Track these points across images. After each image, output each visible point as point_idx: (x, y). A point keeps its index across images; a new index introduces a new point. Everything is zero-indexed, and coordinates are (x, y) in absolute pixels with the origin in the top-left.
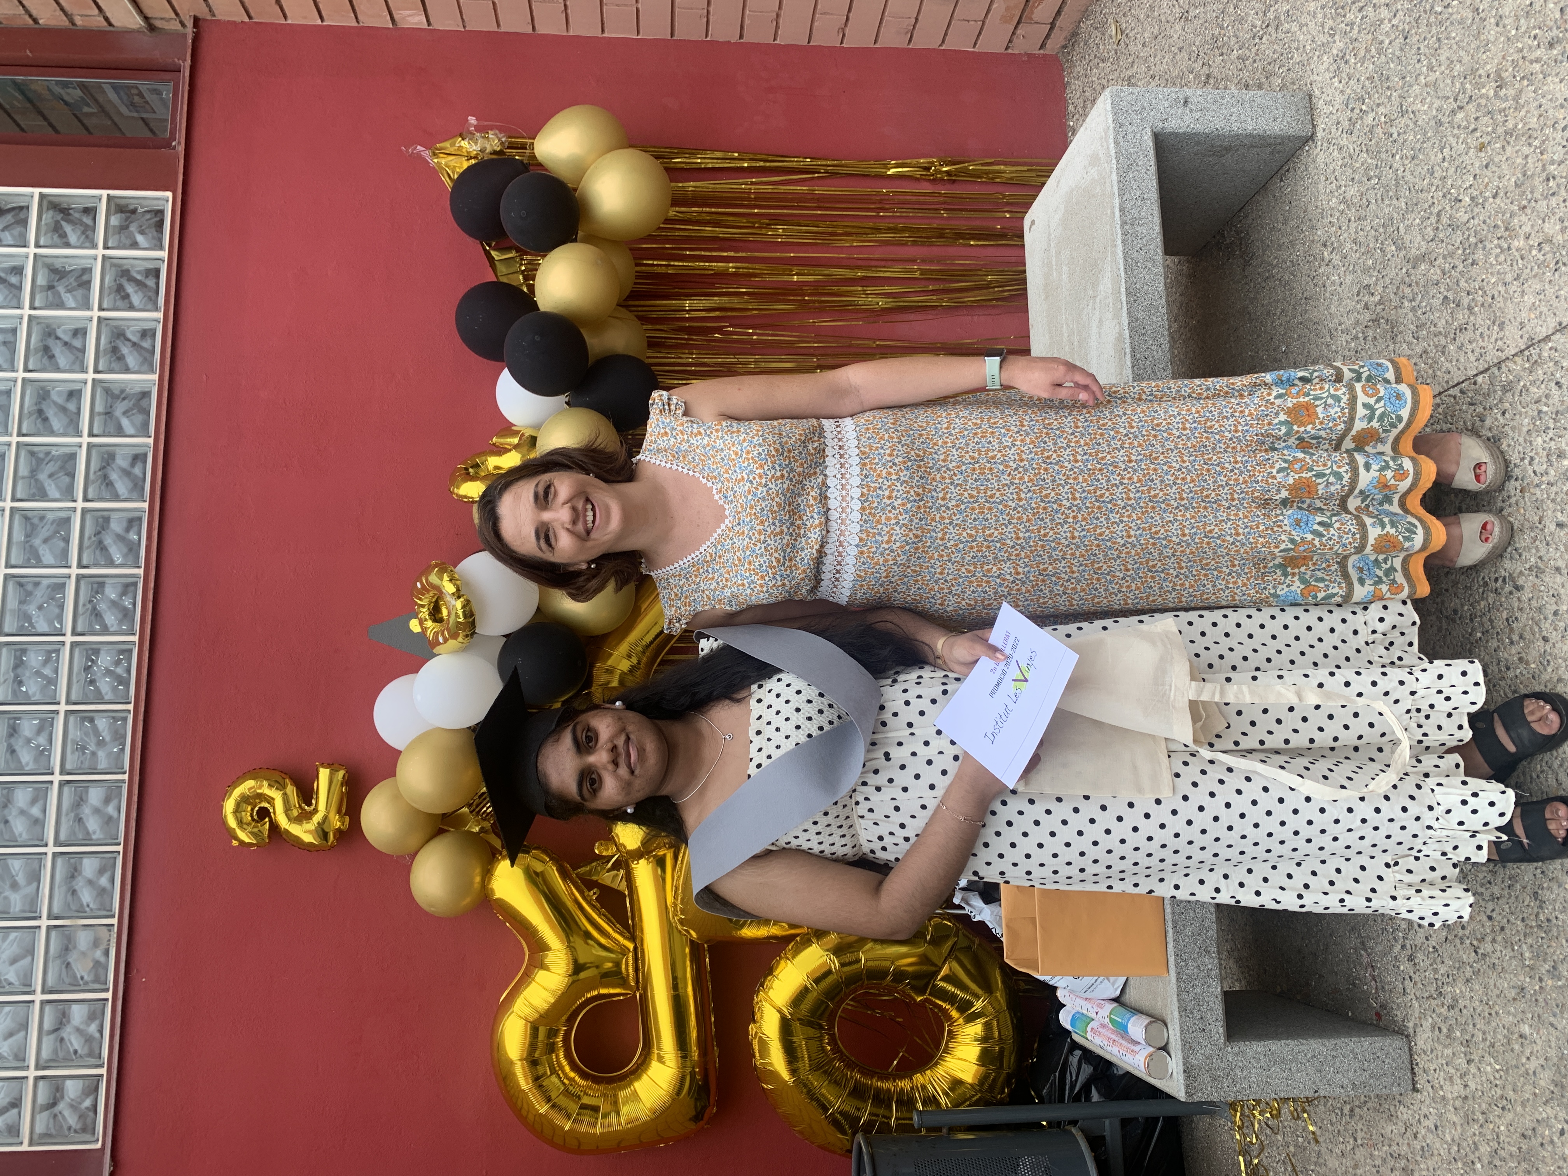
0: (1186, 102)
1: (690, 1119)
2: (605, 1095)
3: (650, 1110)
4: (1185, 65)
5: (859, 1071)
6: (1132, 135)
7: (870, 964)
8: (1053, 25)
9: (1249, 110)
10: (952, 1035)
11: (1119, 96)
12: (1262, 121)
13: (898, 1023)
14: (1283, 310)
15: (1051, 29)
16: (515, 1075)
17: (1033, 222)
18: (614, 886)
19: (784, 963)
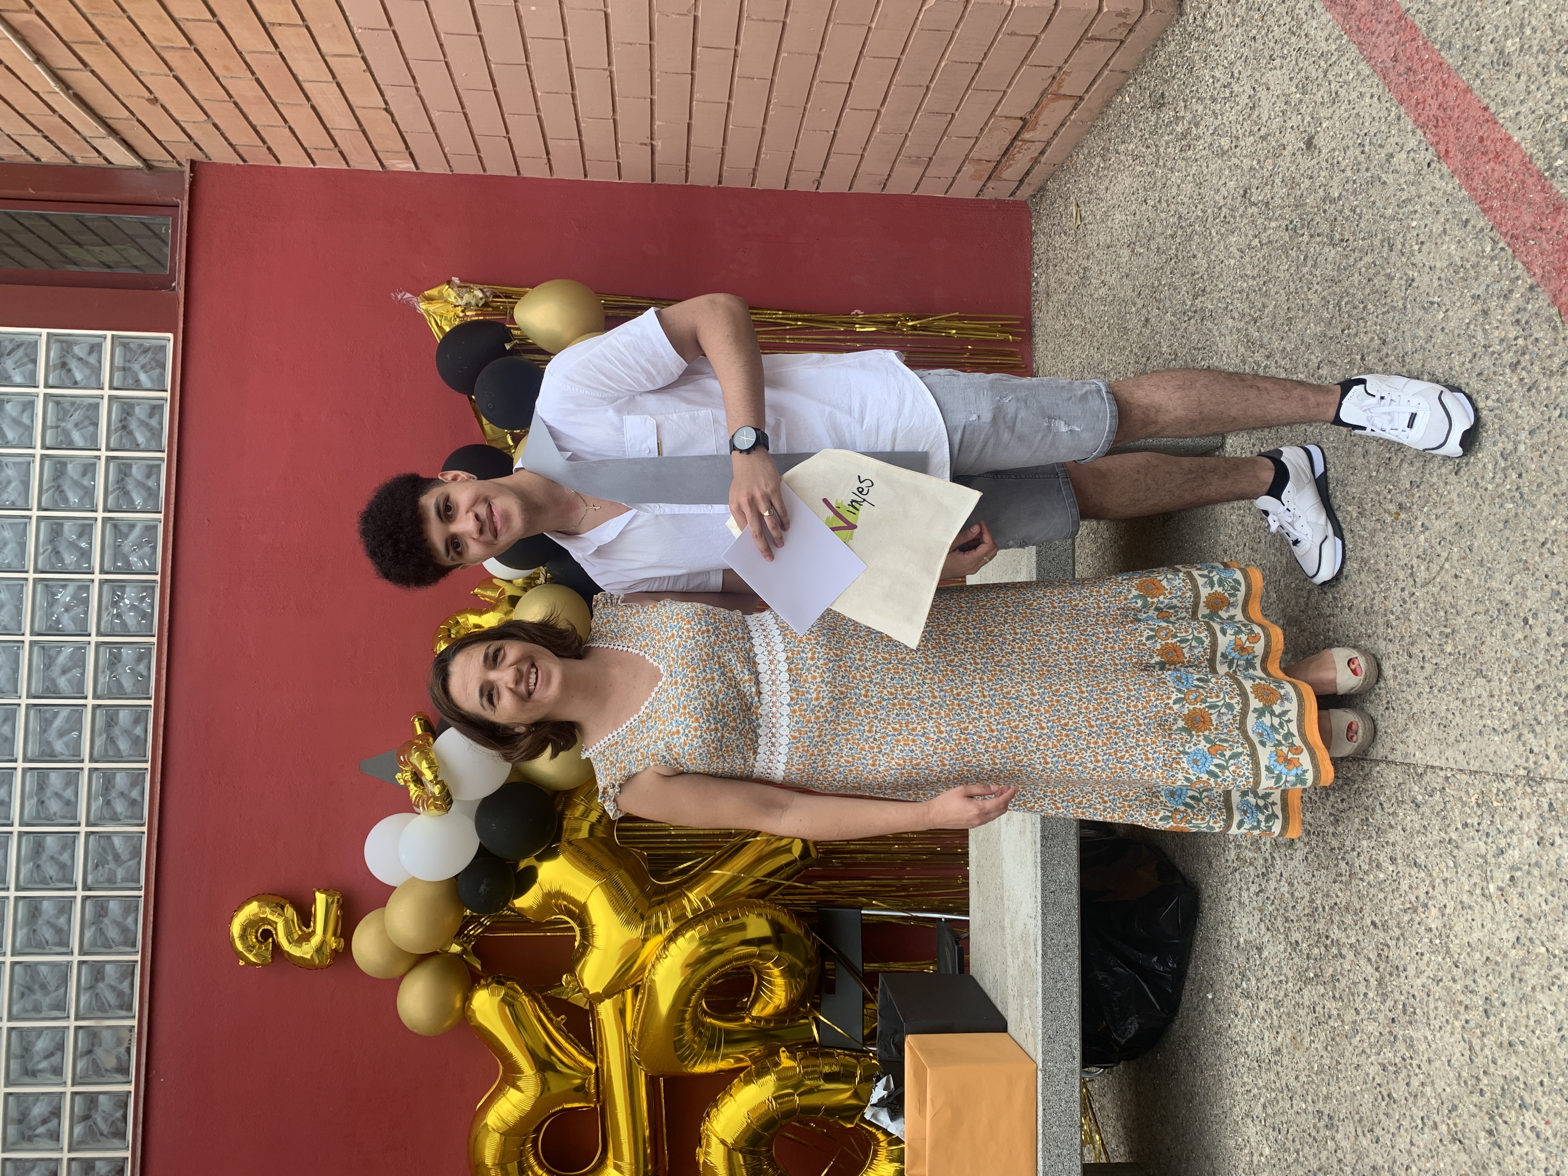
7: (805, 1104)
8: (1021, 182)
10: (875, 1154)
19: (728, 1098)
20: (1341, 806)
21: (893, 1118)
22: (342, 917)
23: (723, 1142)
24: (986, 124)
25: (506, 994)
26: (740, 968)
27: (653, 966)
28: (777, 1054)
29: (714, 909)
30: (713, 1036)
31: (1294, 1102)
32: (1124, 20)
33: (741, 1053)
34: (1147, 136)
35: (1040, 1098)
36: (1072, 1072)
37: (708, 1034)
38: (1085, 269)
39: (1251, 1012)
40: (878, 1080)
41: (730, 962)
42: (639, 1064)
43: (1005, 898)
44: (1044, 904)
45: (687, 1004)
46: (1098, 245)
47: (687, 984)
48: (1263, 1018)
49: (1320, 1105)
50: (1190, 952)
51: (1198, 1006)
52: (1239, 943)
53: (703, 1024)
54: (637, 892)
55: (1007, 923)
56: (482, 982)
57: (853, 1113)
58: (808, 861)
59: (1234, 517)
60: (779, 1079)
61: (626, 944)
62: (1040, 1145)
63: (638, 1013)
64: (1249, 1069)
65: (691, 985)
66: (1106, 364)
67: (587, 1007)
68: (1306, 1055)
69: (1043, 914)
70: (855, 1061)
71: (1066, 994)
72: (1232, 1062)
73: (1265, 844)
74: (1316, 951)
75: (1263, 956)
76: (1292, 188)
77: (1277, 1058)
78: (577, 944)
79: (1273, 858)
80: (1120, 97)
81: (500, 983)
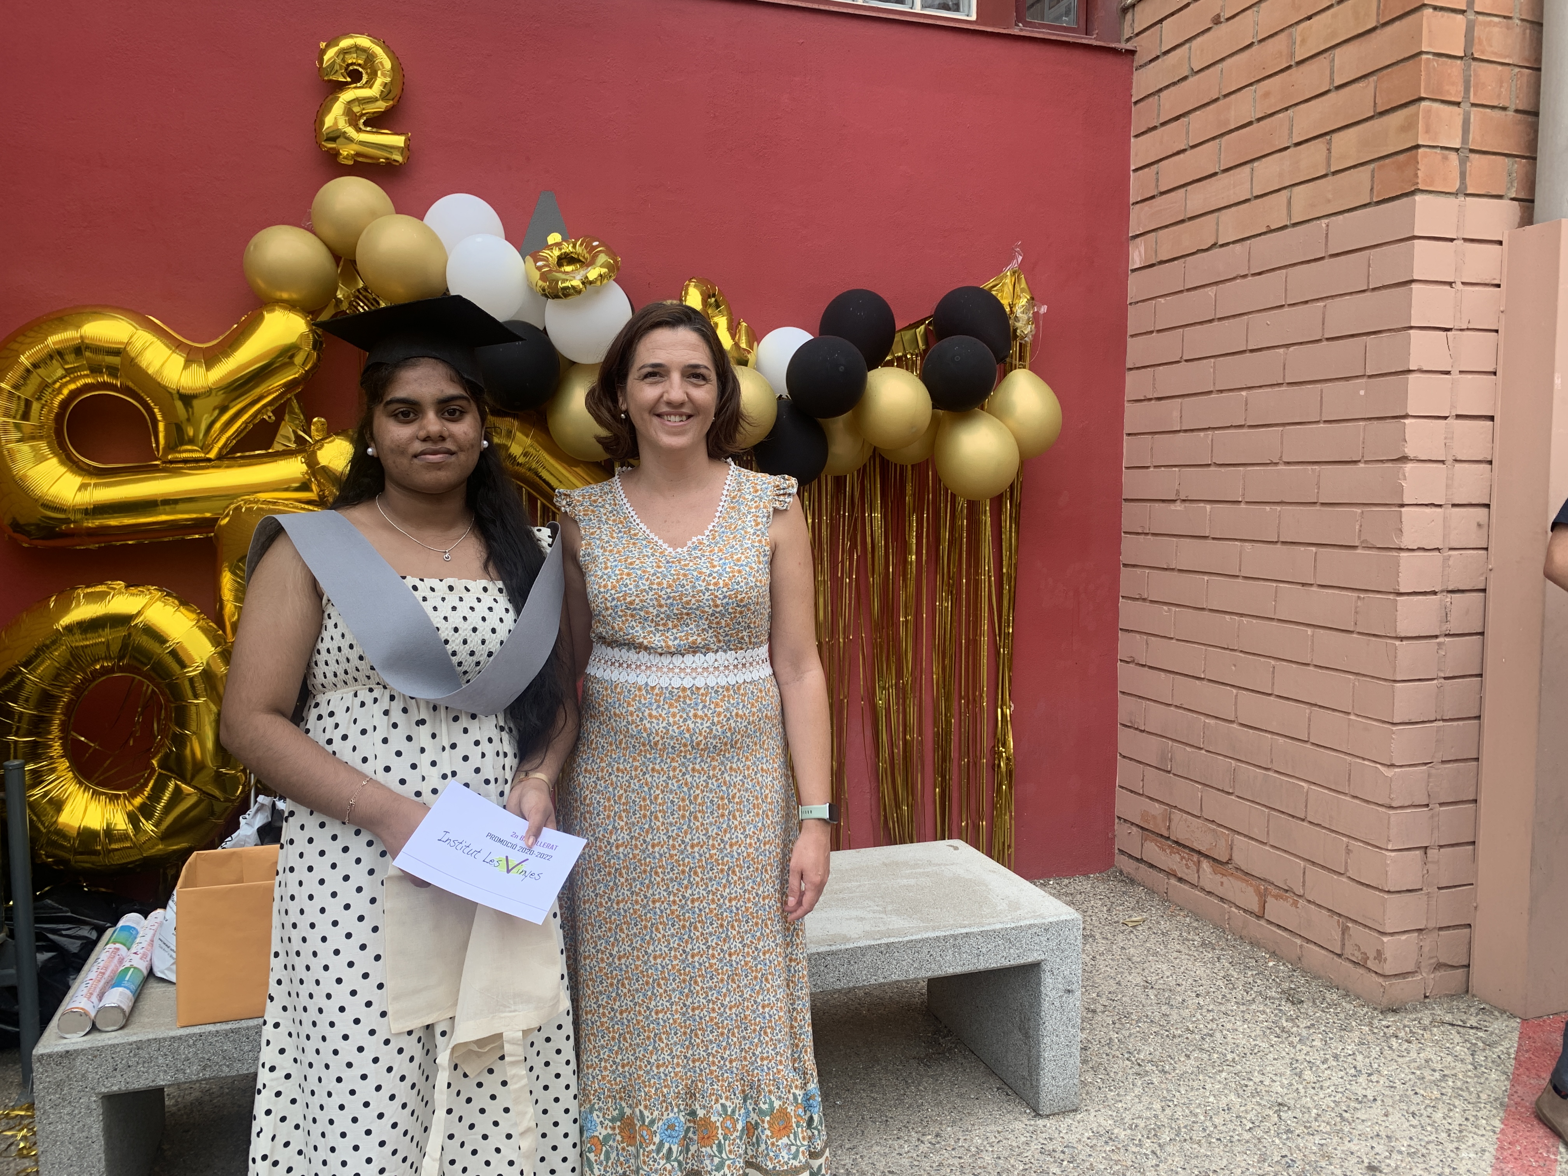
0: (1069, 991)
1: (14, 519)
2: (41, 427)
3: (25, 475)
4: (1104, 989)
5: (71, 700)
6: (1038, 941)
7: (193, 709)
8: (1140, 860)
9: (1062, 1052)
10: (113, 798)
11: (1073, 927)
12: (1052, 1066)
13: (127, 741)
14: (875, 1099)
15: (1137, 859)
16: (65, 329)
17: (956, 848)
18: (278, 438)
19: (193, 616)
22: (378, 165)
23: (139, 613)
24: (1220, 825)
25: (300, 349)
32: (1371, 957)
34: (1254, 989)
56: (311, 323)
80: (1268, 956)
81: (316, 345)
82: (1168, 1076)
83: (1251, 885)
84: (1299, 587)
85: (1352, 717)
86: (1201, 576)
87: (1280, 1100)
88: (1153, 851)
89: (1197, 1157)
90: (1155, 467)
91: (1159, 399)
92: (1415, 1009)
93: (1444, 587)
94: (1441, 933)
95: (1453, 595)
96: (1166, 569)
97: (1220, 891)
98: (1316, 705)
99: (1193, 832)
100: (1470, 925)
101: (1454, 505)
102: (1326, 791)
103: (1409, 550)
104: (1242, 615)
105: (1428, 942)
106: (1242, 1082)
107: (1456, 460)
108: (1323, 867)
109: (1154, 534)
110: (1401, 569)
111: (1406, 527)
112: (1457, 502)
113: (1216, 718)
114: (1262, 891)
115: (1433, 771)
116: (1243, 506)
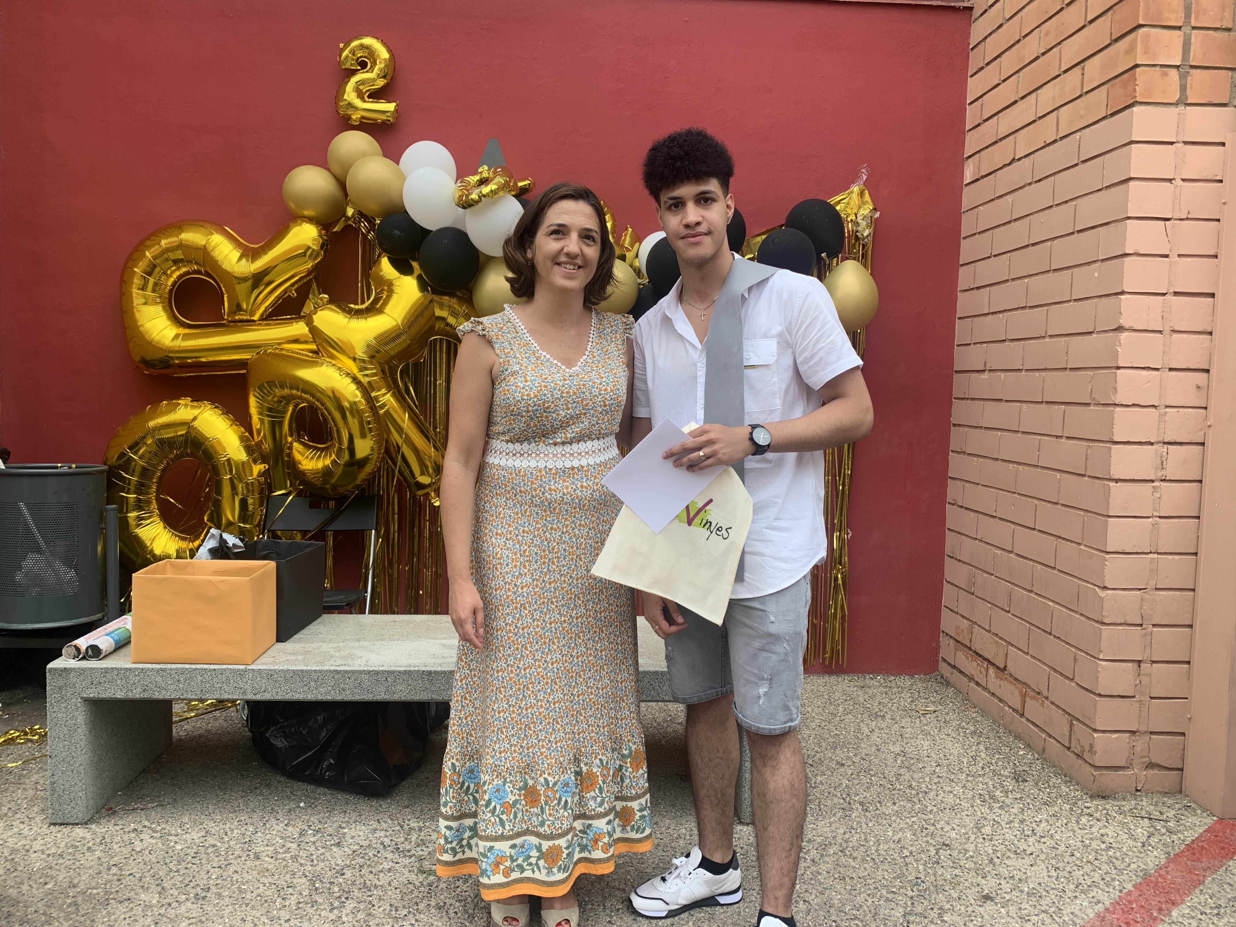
1: (142, 357)
2: (159, 297)
5: (162, 475)
7: (224, 485)
8: (954, 667)
10: (183, 539)
15: (952, 666)
16: (171, 236)
19: (229, 423)
20: (451, 912)
21: (210, 550)
22: (376, 124)
23: (195, 419)
24: (1001, 638)
25: (314, 250)
26: (331, 434)
27: (334, 365)
28: (263, 462)
29: (378, 413)
30: (279, 412)
31: (217, 870)
32: (1087, 750)
33: (264, 434)
34: (992, 768)
35: (224, 667)
36: (244, 693)
37: (280, 408)
38: (883, 716)
39: (289, 837)
40: (242, 540)
41: (336, 425)
42: (257, 353)
43: (382, 642)
44: (377, 673)
45: (303, 391)
46: (903, 727)
47: (319, 391)
48: (284, 846)
49: (214, 889)
50: (337, 789)
51: (295, 795)
52: (344, 828)
53: (287, 404)
54: (392, 353)
55: (362, 643)
56: (323, 232)
57: (216, 522)
58: (414, 488)
59: (684, 831)
60: (243, 463)
61: (352, 344)
62: (187, 666)
63: (297, 353)
64: (244, 834)
65: (319, 394)
66: (808, 732)
67: (302, 314)
68: (254, 880)
69: (369, 672)
70: (256, 523)
71: (306, 689)
72: (249, 821)
73: (422, 850)
74: (336, 889)
75: (333, 847)
76: (951, 883)
77: (252, 856)
78: (352, 306)
79: (411, 857)
80: (1023, 747)
81: (322, 246)
82: (867, 814)
83: (1017, 688)
84: (1054, 439)
85: (1082, 547)
86: (995, 432)
87: (947, 842)
88: (962, 660)
89: (846, 867)
90: (975, 344)
91: (978, 288)
92: (1124, 799)
93: (1161, 439)
94: (1153, 736)
95: (1170, 447)
96: (977, 427)
97: (998, 693)
98: (1060, 537)
99: (984, 643)
100: (1183, 734)
101: (1171, 369)
102: (1064, 610)
103: (1122, 405)
104: (1020, 464)
105: (1140, 743)
106: (925, 827)
107: (1174, 331)
108: (1062, 674)
109: (972, 399)
110: (1115, 421)
111: (1120, 386)
112: (1174, 367)
113: (1002, 549)
114: (1024, 693)
115: (1147, 596)
116: (1023, 373)
